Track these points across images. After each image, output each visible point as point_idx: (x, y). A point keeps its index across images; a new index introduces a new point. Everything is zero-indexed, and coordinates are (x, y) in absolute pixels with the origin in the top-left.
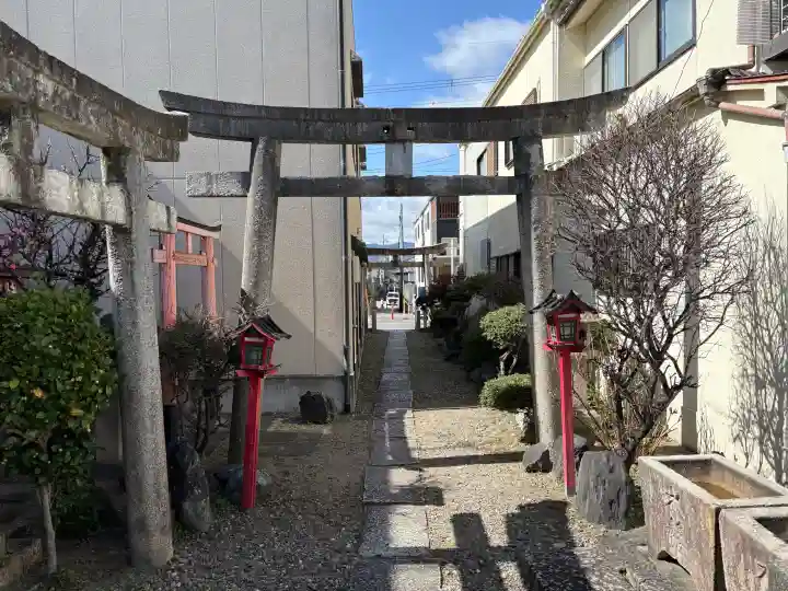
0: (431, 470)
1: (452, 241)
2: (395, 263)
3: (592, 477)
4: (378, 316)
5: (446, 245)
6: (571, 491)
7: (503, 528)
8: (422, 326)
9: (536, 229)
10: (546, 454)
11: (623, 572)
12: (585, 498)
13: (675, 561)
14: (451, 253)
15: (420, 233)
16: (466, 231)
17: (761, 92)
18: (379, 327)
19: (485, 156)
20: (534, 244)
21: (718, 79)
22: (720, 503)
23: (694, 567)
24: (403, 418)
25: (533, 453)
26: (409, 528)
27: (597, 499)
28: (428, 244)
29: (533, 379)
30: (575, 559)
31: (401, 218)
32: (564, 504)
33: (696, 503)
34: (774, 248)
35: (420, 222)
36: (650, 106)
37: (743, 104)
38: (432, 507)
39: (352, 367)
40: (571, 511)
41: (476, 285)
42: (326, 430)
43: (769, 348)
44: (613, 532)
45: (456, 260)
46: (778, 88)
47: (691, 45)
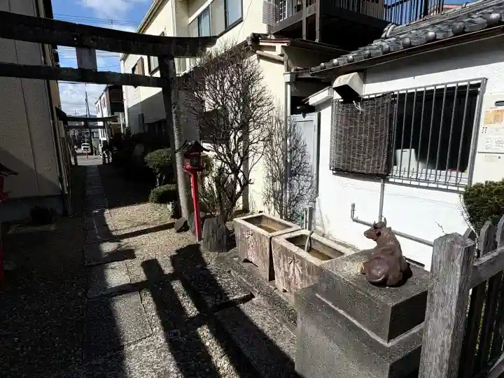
0: (125, 240)
1: (121, 114)
2: (86, 126)
3: (210, 231)
4: (78, 157)
5: (117, 117)
6: (200, 239)
7: (169, 263)
8: (107, 162)
9: (174, 108)
10: (186, 222)
11: (229, 272)
12: (208, 241)
13: (251, 262)
14: (121, 122)
15: (100, 109)
16: (128, 109)
17: (275, 47)
18: (80, 163)
19: (137, 67)
20: (174, 115)
21: (256, 38)
22: (271, 234)
23: (260, 263)
24: (103, 214)
25: (179, 223)
26: (117, 275)
27: (214, 241)
28: (106, 115)
29: (177, 186)
30: (208, 272)
31: (86, 100)
32: (198, 246)
33: (261, 236)
34: (279, 121)
35: (99, 103)
36: (229, 46)
37: (266, 53)
38: (129, 261)
39: (65, 189)
40: (202, 248)
41: (138, 139)
42: (52, 228)
43: (278, 164)
44: (221, 254)
45: (124, 125)
46: (282, 46)
47: (241, 21)
